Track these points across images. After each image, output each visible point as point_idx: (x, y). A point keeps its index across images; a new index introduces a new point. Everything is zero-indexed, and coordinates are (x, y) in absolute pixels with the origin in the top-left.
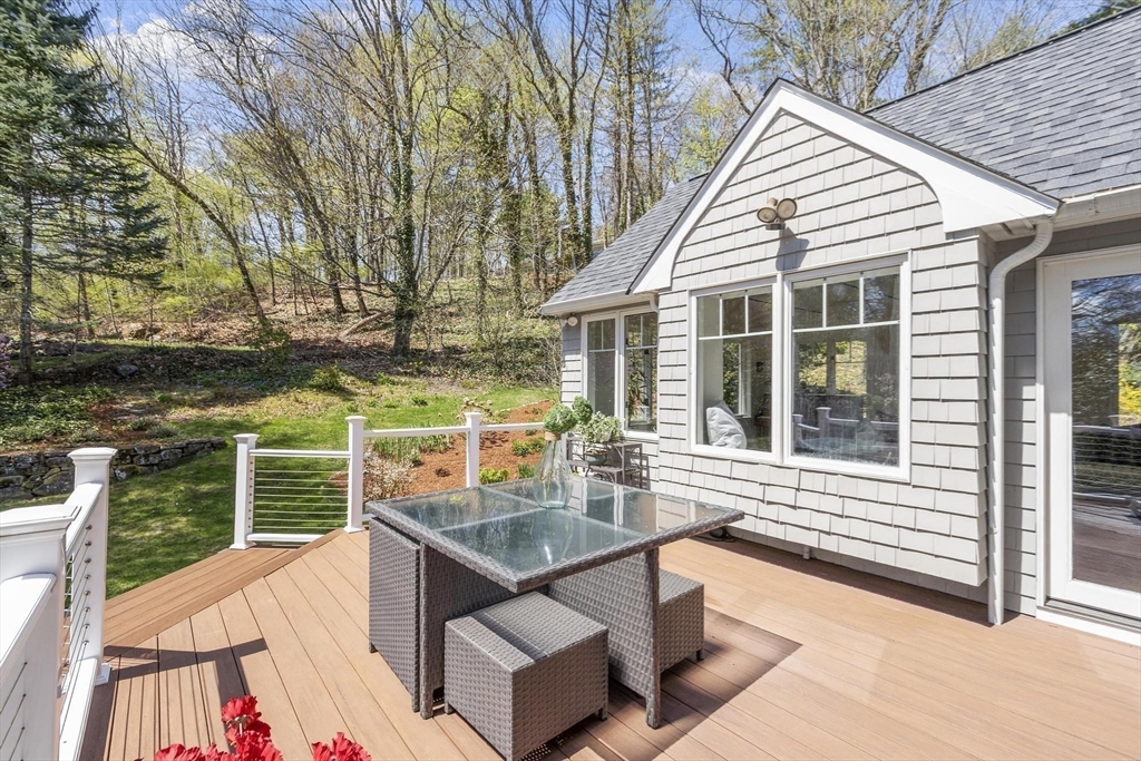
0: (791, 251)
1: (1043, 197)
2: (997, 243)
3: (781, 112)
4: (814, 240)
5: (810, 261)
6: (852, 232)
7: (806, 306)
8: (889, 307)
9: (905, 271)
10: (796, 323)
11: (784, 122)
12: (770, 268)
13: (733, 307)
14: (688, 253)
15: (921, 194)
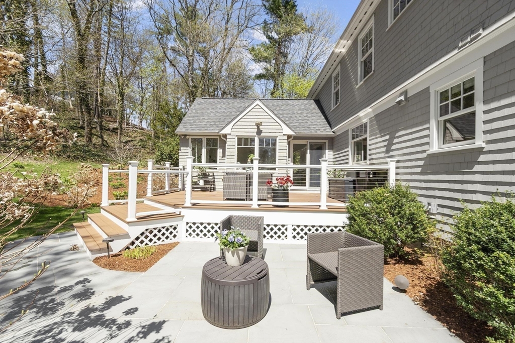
0: (259, 132)
1: (295, 133)
2: (289, 137)
3: (258, 105)
4: (263, 131)
5: (262, 134)
6: (270, 131)
7: (261, 141)
8: (274, 144)
9: (277, 139)
10: (260, 145)
11: (258, 107)
12: (255, 134)
13: (246, 140)
14: (235, 127)
15: (280, 127)
